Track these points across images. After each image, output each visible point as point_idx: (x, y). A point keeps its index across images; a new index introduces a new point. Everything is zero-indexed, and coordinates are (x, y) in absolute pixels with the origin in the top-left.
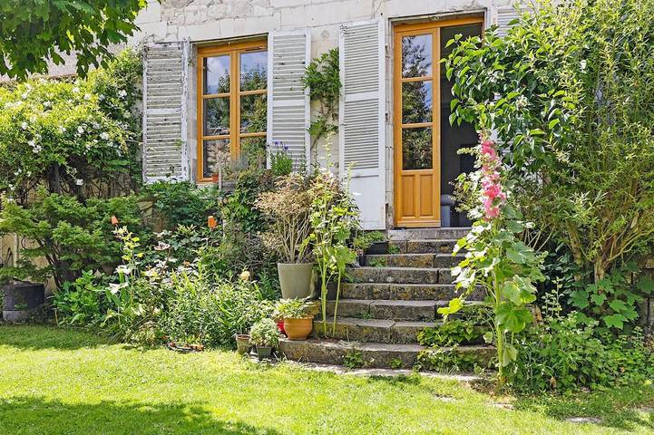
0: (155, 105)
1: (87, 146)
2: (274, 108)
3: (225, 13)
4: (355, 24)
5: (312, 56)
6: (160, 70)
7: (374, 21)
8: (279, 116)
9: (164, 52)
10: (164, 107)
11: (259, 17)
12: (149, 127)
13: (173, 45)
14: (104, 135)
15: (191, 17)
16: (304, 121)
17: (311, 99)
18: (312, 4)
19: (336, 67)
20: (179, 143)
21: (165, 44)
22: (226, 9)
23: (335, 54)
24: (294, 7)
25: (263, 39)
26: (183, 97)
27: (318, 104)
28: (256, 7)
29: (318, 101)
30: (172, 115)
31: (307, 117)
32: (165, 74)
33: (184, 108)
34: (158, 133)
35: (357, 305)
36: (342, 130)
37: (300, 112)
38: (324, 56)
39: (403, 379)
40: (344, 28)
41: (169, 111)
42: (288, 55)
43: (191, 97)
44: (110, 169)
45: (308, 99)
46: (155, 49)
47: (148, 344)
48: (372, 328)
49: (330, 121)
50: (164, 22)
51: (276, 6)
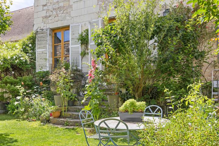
0: (39, 48)
1: (16, 62)
2: (71, 48)
3: (59, 20)
4: (92, 21)
5: (81, 31)
6: (41, 38)
7: (98, 20)
8: (73, 50)
9: (42, 32)
10: (42, 49)
11: (68, 20)
12: (38, 55)
13: (45, 30)
14: (22, 58)
15: (50, 21)
16: (79, 51)
17: (81, 44)
18: (82, 15)
19: (88, 35)
20: (46, 59)
21: (42, 30)
22: (59, 18)
23: (87, 30)
24: (77, 16)
25: (68, 26)
26: (47, 45)
27: (83, 46)
28: (67, 17)
29: (83, 45)
30: (44, 51)
31: (80, 50)
32: (42, 39)
33: (48, 48)
34: (40, 56)
35: (76, 108)
36: (89, 54)
37: (78, 48)
38: (85, 31)
39: (73, 129)
40: (90, 22)
41: (43, 50)
42: (75, 31)
43: (50, 45)
44: (25, 68)
45: (80, 44)
46: (40, 31)
47: (24, 119)
48: (75, 114)
49: (87, 51)
50: (43, 23)
51: (72, 17)
